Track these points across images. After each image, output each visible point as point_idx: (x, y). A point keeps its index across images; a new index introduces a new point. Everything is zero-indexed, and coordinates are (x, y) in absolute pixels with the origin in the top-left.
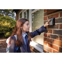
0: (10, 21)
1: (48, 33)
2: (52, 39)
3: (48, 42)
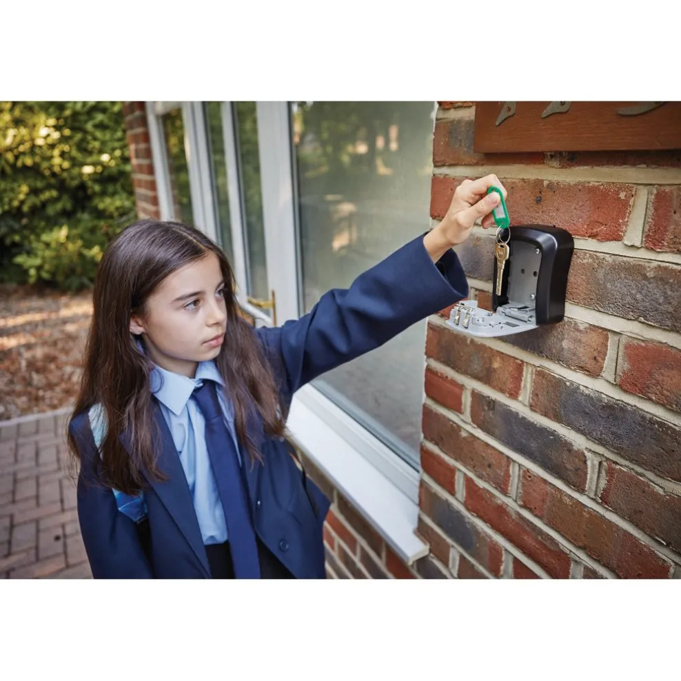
1: (471, 384)
2: (514, 461)
3: (471, 475)
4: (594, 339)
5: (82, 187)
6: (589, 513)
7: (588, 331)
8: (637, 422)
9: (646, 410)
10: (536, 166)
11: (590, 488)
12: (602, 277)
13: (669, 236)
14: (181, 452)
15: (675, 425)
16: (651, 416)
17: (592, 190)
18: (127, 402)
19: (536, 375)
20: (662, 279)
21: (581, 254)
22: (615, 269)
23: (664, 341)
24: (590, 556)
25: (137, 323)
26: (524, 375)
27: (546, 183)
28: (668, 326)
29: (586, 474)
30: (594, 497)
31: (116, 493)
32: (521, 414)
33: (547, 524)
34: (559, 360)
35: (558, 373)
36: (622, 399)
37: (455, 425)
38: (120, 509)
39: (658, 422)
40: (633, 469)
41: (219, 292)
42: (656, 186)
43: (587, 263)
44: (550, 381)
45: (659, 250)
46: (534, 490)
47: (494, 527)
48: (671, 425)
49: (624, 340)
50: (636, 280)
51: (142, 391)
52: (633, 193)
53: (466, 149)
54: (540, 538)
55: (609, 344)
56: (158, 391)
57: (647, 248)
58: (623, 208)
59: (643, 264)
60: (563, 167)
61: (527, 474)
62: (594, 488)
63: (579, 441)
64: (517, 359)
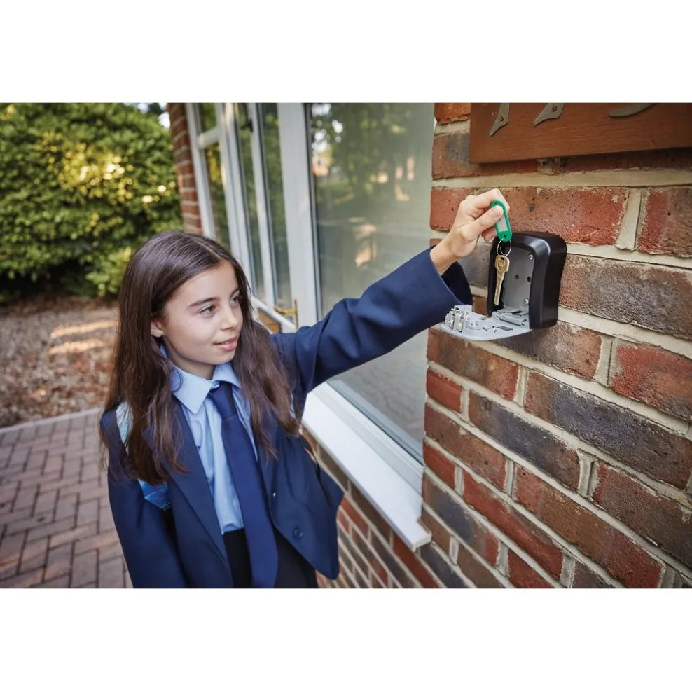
0: (117, 136)
1: (469, 385)
2: (509, 459)
3: (469, 470)
4: (586, 342)
5: (143, 214)
6: (581, 511)
7: (581, 334)
8: (629, 424)
9: (638, 413)
10: (528, 174)
11: (582, 487)
12: (595, 282)
13: (663, 238)
14: (199, 447)
15: (668, 428)
16: (644, 419)
17: (584, 195)
18: (150, 401)
19: (530, 377)
20: (655, 282)
21: (573, 259)
22: (607, 273)
23: (658, 344)
24: (582, 552)
25: (157, 325)
26: (519, 377)
27: (539, 190)
28: (661, 329)
29: (578, 473)
30: (586, 496)
31: (142, 483)
32: (516, 415)
33: (541, 520)
34: (552, 363)
35: (552, 375)
36: (615, 402)
37: (454, 424)
38: (146, 498)
39: (651, 425)
40: (625, 470)
41: (235, 299)
42: (650, 188)
43: (580, 268)
44: (544, 383)
45: (653, 253)
46: (528, 487)
47: (490, 520)
48: (664, 428)
49: (616, 343)
50: (629, 284)
51: (163, 390)
52: (626, 196)
53: (462, 162)
54: (533, 533)
55: (601, 348)
56: (178, 389)
57: (640, 251)
58: (616, 212)
59: (636, 267)
60: (555, 174)
61: (521, 473)
62: (586, 488)
63: (572, 442)
64: (512, 362)
